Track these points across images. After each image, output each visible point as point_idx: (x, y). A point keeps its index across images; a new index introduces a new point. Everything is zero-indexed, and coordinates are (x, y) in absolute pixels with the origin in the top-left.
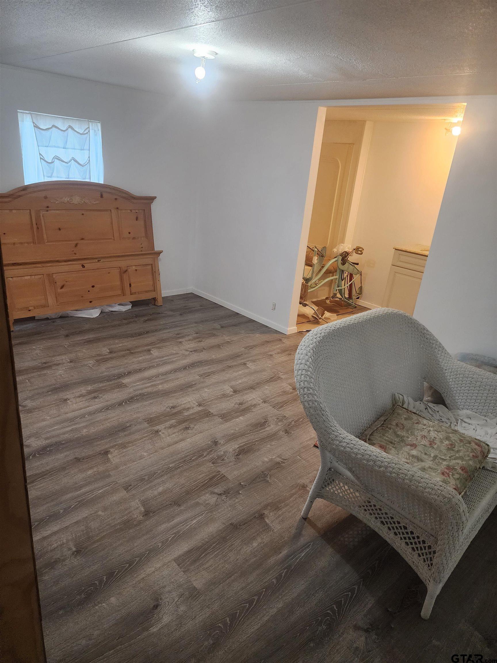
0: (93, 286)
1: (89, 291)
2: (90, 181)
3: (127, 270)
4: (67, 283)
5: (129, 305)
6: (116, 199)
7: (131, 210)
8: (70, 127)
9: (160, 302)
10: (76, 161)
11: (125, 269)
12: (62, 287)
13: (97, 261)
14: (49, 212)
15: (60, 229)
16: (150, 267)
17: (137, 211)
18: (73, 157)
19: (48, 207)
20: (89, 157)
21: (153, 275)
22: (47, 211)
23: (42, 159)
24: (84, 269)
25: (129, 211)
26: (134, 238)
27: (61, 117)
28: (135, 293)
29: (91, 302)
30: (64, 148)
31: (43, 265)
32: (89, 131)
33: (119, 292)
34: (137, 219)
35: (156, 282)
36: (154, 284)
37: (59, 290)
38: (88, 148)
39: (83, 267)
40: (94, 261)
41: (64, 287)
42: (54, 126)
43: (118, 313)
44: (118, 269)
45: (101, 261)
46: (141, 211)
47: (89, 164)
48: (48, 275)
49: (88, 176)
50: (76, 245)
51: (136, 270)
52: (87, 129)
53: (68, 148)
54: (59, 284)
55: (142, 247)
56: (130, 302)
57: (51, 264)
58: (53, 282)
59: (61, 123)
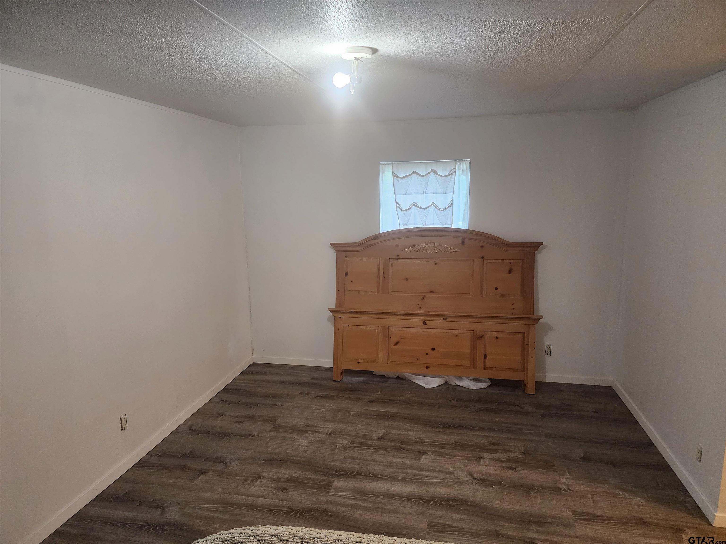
0: (433, 349)
1: (427, 354)
2: (452, 226)
3: (483, 336)
4: (402, 339)
5: (485, 382)
6: (482, 247)
7: (503, 260)
8: (433, 171)
9: (531, 388)
10: (435, 206)
11: (481, 334)
12: (396, 344)
13: (442, 319)
14: (398, 261)
15: (407, 279)
16: (520, 336)
17: (512, 261)
18: (433, 202)
19: (398, 256)
20: (452, 200)
21: (523, 347)
22: (397, 260)
23: (398, 206)
24: (425, 326)
25: (500, 261)
26: (502, 296)
27: (424, 162)
28: (492, 368)
29: (427, 368)
30: (423, 194)
31: (379, 316)
32: (455, 172)
33: (467, 363)
34: (510, 271)
35: (528, 359)
36: (524, 360)
37: (393, 347)
38: (452, 190)
39: (424, 325)
40: (438, 319)
41: (398, 345)
42: (415, 173)
43: (465, 390)
44: (471, 333)
45: (448, 320)
46: (518, 261)
47: (451, 208)
48: (384, 328)
49: (449, 221)
50: (423, 298)
51: (497, 338)
52: (454, 168)
53: (428, 194)
54: (393, 340)
55: (513, 309)
56: (489, 379)
57: (387, 316)
58: (388, 336)
59: (422, 170)
